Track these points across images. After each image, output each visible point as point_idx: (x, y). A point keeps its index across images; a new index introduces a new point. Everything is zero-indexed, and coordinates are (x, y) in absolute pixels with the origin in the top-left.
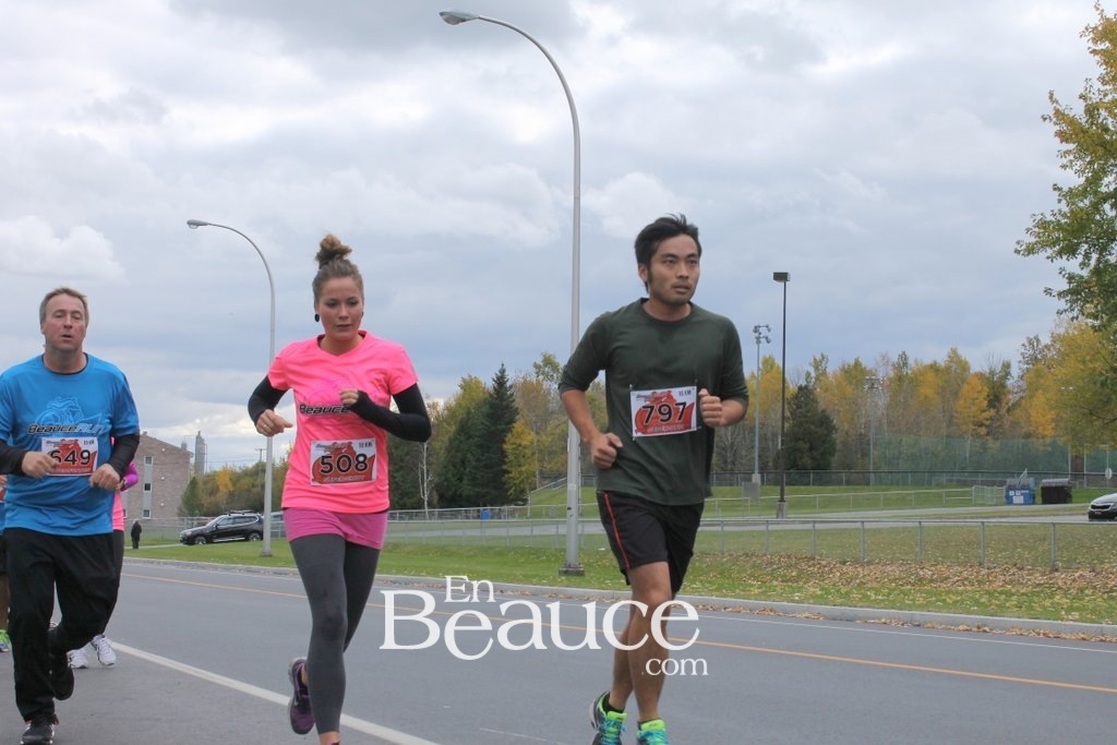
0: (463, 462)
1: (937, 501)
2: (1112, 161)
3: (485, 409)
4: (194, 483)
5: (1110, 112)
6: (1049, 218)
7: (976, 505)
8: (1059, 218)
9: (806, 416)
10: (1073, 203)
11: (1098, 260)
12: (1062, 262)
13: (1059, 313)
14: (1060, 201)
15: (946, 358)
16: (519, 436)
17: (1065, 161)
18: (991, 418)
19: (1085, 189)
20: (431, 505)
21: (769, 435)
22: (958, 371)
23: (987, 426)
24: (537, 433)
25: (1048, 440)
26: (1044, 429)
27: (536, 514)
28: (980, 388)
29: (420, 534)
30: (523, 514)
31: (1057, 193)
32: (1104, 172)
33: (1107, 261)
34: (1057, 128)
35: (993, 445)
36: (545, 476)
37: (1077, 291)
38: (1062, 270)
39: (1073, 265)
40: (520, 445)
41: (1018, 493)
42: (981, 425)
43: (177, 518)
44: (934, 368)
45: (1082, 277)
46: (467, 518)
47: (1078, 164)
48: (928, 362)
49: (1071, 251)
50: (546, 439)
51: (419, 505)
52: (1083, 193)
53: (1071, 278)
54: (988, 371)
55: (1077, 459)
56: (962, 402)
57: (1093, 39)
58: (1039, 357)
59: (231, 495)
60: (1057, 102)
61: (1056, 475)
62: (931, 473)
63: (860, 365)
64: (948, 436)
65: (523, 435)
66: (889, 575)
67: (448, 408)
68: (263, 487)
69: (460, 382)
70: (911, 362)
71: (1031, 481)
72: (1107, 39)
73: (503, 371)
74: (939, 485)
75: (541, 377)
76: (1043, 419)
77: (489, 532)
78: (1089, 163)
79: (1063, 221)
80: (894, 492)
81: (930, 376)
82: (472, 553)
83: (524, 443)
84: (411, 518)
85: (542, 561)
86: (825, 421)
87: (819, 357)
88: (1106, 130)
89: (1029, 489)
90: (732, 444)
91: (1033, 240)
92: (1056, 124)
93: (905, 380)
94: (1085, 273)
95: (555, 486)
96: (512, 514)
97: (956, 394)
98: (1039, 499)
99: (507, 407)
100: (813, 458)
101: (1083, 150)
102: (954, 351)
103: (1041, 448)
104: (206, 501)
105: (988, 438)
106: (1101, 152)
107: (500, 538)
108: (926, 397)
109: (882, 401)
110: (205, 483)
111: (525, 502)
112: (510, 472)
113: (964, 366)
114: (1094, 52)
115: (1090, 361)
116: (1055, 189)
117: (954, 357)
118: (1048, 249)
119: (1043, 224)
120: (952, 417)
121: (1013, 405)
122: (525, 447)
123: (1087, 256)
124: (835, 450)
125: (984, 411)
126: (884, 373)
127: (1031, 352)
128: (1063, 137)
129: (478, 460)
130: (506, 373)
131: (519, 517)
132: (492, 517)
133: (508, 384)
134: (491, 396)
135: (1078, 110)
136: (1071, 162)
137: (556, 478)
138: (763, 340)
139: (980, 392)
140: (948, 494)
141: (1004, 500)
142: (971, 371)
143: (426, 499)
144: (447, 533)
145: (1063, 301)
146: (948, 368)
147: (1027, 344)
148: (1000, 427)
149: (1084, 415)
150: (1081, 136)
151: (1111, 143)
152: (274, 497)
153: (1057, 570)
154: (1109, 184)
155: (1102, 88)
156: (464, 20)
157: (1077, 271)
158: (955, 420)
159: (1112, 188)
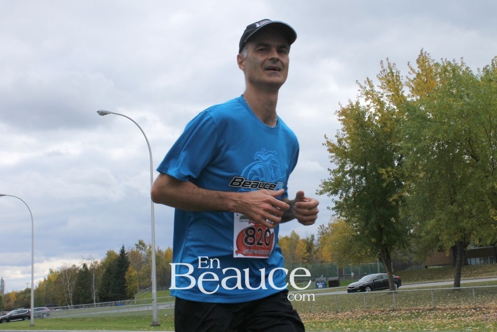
0: (109, 285)
2: (348, 159)
3: (117, 263)
5: (346, 141)
6: (327, 181)
8: (331, 180)
10: (335, 175)
11: (346, 195)
12: (333, 197)
13: (333, 216)
14: (330, 174)
15: (291, 234)
16: (131, 272)
17: (331, 160)
18: (308, 256)
19: (339, 170)
20: (96, 302)
22: (296, 239)
23: (307, 259)
24: (137, 271)
25: (329, 263)
26: (328, 259)
27: (138, 303)
28: (303, 245)
29: (94, 313)
30: (133, 303)
31: (329, 171)
32: (345, 163)
33: (349, 196)
34: (328, 148)
35: (310, 266)
36: (141, 288)
37: (339, 207)
38: (333, 200)
39: (337, 198)
40: (131, 276)
41: (320, 284)
42: (304, 259)
44: (286, 238)
45: (340, 202)
46: (111, 306)
47: (336, 161)
48: (284, 236)
49: (336, 192)
50: (141, 273)
51: (92, 302)
52: (339, 171)
53: (336, 203)
54: (306, 238)
55: (340, 270)
56: (297, 251)
57: (339, 115)
58: (324, 232)
59: (16, 302)
60: (327, 138)
61: (333, 276)
64: (293, 264)
65: (132, 272)
67: (102, 263)
68: (29, 298)
69: (107, 252)
71: (325, 279)
72: (343, 115)
73: (123, 248)
75: (138, 249)
76: (327, 255)
77: (121, 311)
78: (340, 160)
79: (332, 182)
81: (285, 241)
82: (114, 320)
83: (133, 275)
84: (89, 306)
85: (143, 321)
88: (345, 148)
89: (324, 282)
91: (322, 189)
92: (327, 146)
94: (342, 200)
95: (145, 291)
96: (129, 303)
97: (295, 248)
98: (328, 286)
99: (125, 261)
101: (337, 155)
102: (293, 232)
103: (327, 266)
104: (6, 305)
105: (308, 263)
106: (344, 156)
107: (125, 313)
108: (284, 249)
110: (5, 298)
111: (134, 298)
112: (127, 287)
113: (298, 237)
114: (339, 120)
115: (343, 233)
117: (294, 234)
118: (327, 192)
119: (325, 183)
120: (294, 256)
121: (316, 251)
122: (134, 277)
123: (341, 194)
125: (305, 254)
127: (321, 230)
128: (330, 151)
129: (115, 283)
130: (125, 248)
131: (132, 304)
132: (121, 305)
133: (126, 252)
134: (119, 257)
135: (335, 141)
136: (334, 160)
137: (145, 288)
141: (316, 287)
142: (300, 239)
143: (95, 299)
144: (104, 312)
145: (334, 211)
146: (291, 239)
147: (320, 227)
148: (312, 259)
149: (342, 253)
150: (337, 150)
151: (348, 152)
152: (35, 302)
153: (338, 312)
154: (348, 168)
155: (343, 133)
156: (106, 114)
157: (338, 200)
158: (295, 258)
159: (349, 169)
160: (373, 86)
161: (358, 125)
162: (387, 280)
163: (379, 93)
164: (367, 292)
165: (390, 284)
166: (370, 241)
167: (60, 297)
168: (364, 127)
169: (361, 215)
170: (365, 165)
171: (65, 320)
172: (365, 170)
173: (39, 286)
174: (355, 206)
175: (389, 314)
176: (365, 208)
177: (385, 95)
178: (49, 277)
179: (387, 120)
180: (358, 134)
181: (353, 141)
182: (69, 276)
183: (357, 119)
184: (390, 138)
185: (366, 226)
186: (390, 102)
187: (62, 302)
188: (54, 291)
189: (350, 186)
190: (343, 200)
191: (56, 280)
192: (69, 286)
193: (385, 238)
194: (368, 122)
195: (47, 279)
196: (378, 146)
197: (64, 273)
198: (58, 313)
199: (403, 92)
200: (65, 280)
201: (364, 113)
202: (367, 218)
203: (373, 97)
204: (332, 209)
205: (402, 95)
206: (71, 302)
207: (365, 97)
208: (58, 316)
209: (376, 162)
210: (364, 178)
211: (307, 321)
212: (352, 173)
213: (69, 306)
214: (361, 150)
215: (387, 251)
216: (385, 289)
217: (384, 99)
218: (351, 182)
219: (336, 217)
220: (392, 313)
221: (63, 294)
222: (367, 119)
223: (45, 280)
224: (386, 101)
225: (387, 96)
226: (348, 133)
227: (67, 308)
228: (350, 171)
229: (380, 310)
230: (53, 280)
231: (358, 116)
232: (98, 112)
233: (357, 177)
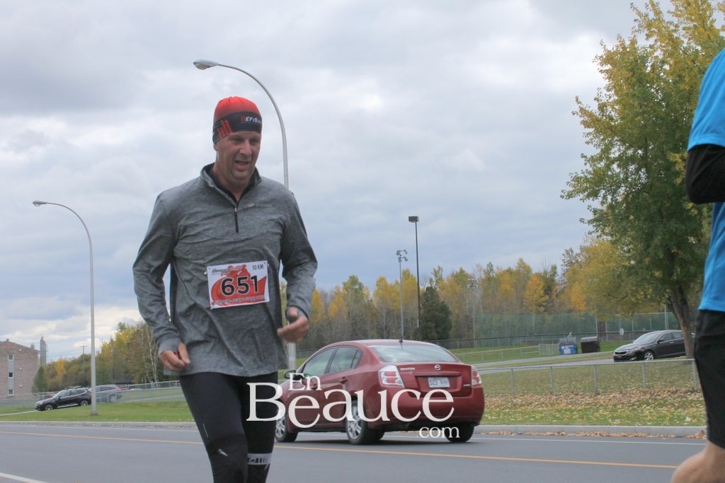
1: (516, 355)
2: (616, 138)
4: (41, 371)
5: (613, 108)
6: (580, 175)
7: (542, 356)
8: (586, 174)
9: (432, 306)
10: (595, 165)
11: (612, 199)
12: (590, 202)
13: (590, 233)
14: (586, 164)
15: (517, 265)
17: (588, 139)
18: (547, 301)
19: (601, 156)
21: (409, 319)
22: (525, 273)
23: (544, 306)
25: (582, 313)
26: (580, 306)
28: (539, 282)
31: (584, 159)
32: (611, 145)
33: (617, 200)
34: (582, 119)
35: (549, 318)
37: (600, 219)
38: (589, 207)
39: (596, 203)
41: (567, 347)
42: (540, 306)
43: (31, 394)
44: (509, 271)
45: (602, 211)
47: (596, 141)
48: (505, 268)
49: (594, 194)
52: (600, 159)
53: (595, 212)
54: (543, 272)
55: (601, 325)
56: (528, 292)
57: (601, 63)
58: (574, 261)
59: (65, 376)
60: (581, 103)
61: (589, 335)
62: (512, 337)
63: (464, 271)
64: (520, 314)
66: (494, 404)
68: (88, 370)
70: (495, 268)
71: (575, 338)
72: (609, 63)
74: (518, 345)
76: (577, 298)
78: (602, 140)
79: (589, 176)
80: (490, 351)
81: (507, 277)
86: (444, 309)
87: (437, 269)
88: (611, 119)
89: (573, 344)
90: (387, 326)
91: (571, 189)
92: (581, 116)
93: (492, 281)
94: (604, 208)
97: (524, 287)
98: (580, 350)
100: (438, 333)
101: (598, 131)
102: (521, 260)
103: (579, 318)
104: (49, 382)
105: (546, 313)
106: (609, 132)
108: (506, 290)
109: (478, 294)
110: (48, 370)
113: (528, 270)
114: (601, 71)
115: (606, 262)
116: (582, 157)
117: (522, 264)
118: (580, 194)
119: (577, 179)
120: (522, 302)
121: (559, 292)
123: (605, 197)
124: (451, 327)
125: (542, 297)
126: (479, 276)
127: (569, 259)
128: (586, 124)
135: (594, 108)
136: (592, 139)
138: (403, 259)
139: (538, 285)
140: (524, 351)
141: (559, 352)
142: (534, 272)
145: (591, 226)
146: (518, 272)
147: (565, 254)
148: (553, 306)
149: (605, 296)
150: (597, 123)
151: (615, 127)
152: (97, 377)
153: (599, 394)
154: (615, 152)
155: (608, 93)
156: (209, 67)
157: (599, 207)
158: (524, 304)
159: (617, 154)
160: (661, 12)
161: (634, 80)
162: (682, 340)
163: (671, 23)
164: (646, 361)
165: (687, 348)
166: (652, 275)
167: (137, 368)
168: (644, 83)
169: (637, 232)
170: (645, 148)
171: (146, 406)
172: (644, 157)
173: (102, 351)
174: (629, 217)
175: (685, 397)
176: (645, 220)
177: (681, 26)
178: (118, 336)
179: (684, 70)
180: (634, 95)
181: (624, 106)
182: (150, 334)
183: (632, 70)
184: (689, 101)
185: (645, 250)
186: (689, 39)
187: (141, 376)
188: (127, 359)
189: (620, 183)
190: (608, 206)
191: (129, 341)
192: (151, 351)
193: (679, 270)
194: (652, 75)
195: (115, 340)
196: (668, 114)
197: (142, 330)
198: (134, 394)
199: (713, 21)
200: (145, 340)
201: (644, 59)
202: (649, 237)
203: (659, 31)
204: (589, 222)
205: (712, 26)
206: (155, 376)
207: (646, 32)
208: (135, 399)
209: (663, 143)
210: (643, 170)
211: (545, 408)
212: (624, 161)
213: (152, 383)
214: (639, 121)
215: (681, 291)
216: (678, 356)
217: (681, 34)
218: (622, 176)
219: (595, 235)
220: (690, 395)
221: (143, 364)
222: (649, 69)
223: (112, 340)
224: (682, 39)
225: (684, 29)
226: (616, 93)
227: (149, 387)
228: (619, 158)
229: (669, 391)
230: (125, 342)
231: (635, 63)
232: (195, 63)
233: (632, 168)
